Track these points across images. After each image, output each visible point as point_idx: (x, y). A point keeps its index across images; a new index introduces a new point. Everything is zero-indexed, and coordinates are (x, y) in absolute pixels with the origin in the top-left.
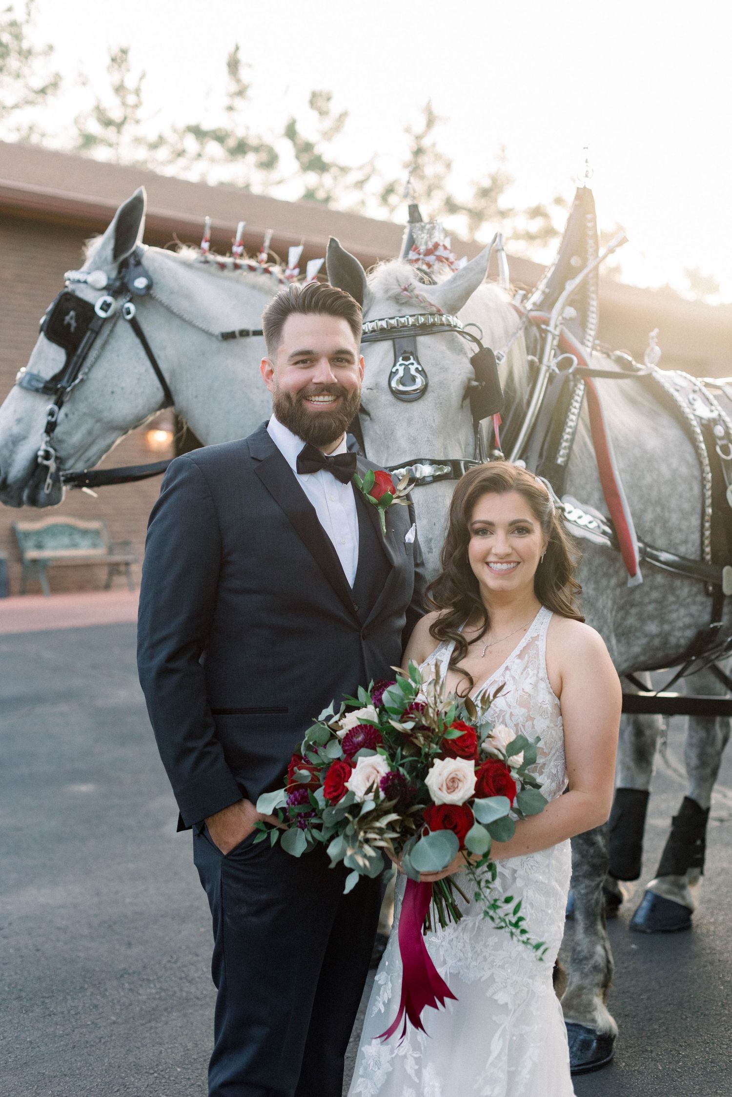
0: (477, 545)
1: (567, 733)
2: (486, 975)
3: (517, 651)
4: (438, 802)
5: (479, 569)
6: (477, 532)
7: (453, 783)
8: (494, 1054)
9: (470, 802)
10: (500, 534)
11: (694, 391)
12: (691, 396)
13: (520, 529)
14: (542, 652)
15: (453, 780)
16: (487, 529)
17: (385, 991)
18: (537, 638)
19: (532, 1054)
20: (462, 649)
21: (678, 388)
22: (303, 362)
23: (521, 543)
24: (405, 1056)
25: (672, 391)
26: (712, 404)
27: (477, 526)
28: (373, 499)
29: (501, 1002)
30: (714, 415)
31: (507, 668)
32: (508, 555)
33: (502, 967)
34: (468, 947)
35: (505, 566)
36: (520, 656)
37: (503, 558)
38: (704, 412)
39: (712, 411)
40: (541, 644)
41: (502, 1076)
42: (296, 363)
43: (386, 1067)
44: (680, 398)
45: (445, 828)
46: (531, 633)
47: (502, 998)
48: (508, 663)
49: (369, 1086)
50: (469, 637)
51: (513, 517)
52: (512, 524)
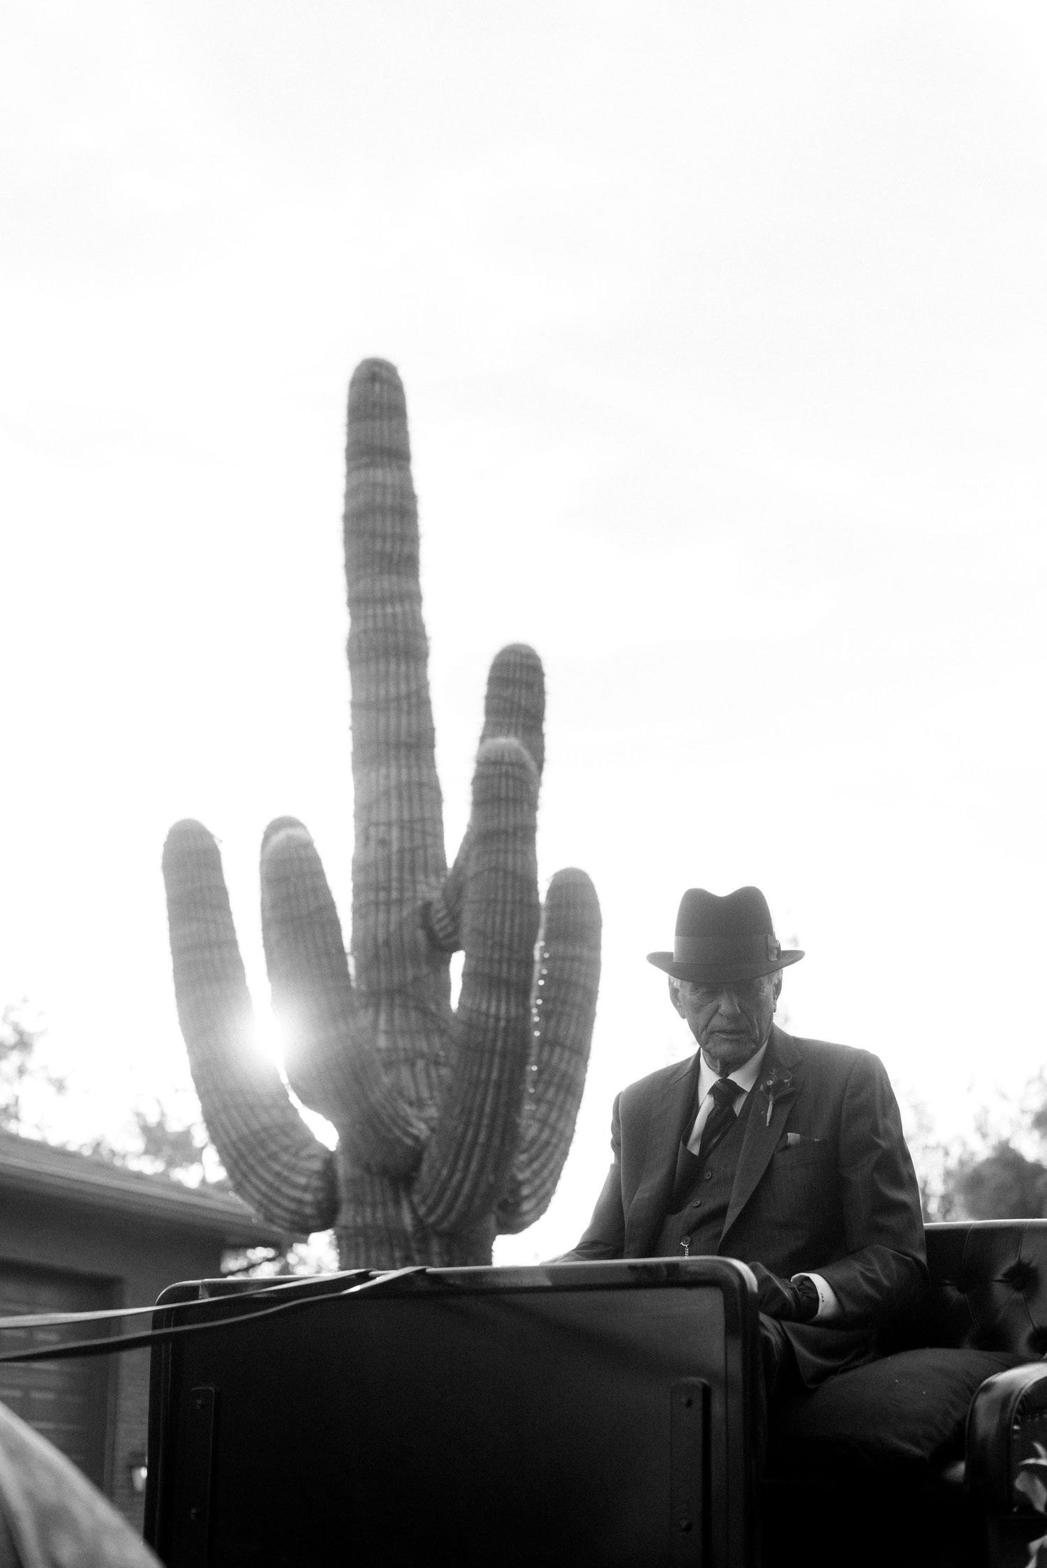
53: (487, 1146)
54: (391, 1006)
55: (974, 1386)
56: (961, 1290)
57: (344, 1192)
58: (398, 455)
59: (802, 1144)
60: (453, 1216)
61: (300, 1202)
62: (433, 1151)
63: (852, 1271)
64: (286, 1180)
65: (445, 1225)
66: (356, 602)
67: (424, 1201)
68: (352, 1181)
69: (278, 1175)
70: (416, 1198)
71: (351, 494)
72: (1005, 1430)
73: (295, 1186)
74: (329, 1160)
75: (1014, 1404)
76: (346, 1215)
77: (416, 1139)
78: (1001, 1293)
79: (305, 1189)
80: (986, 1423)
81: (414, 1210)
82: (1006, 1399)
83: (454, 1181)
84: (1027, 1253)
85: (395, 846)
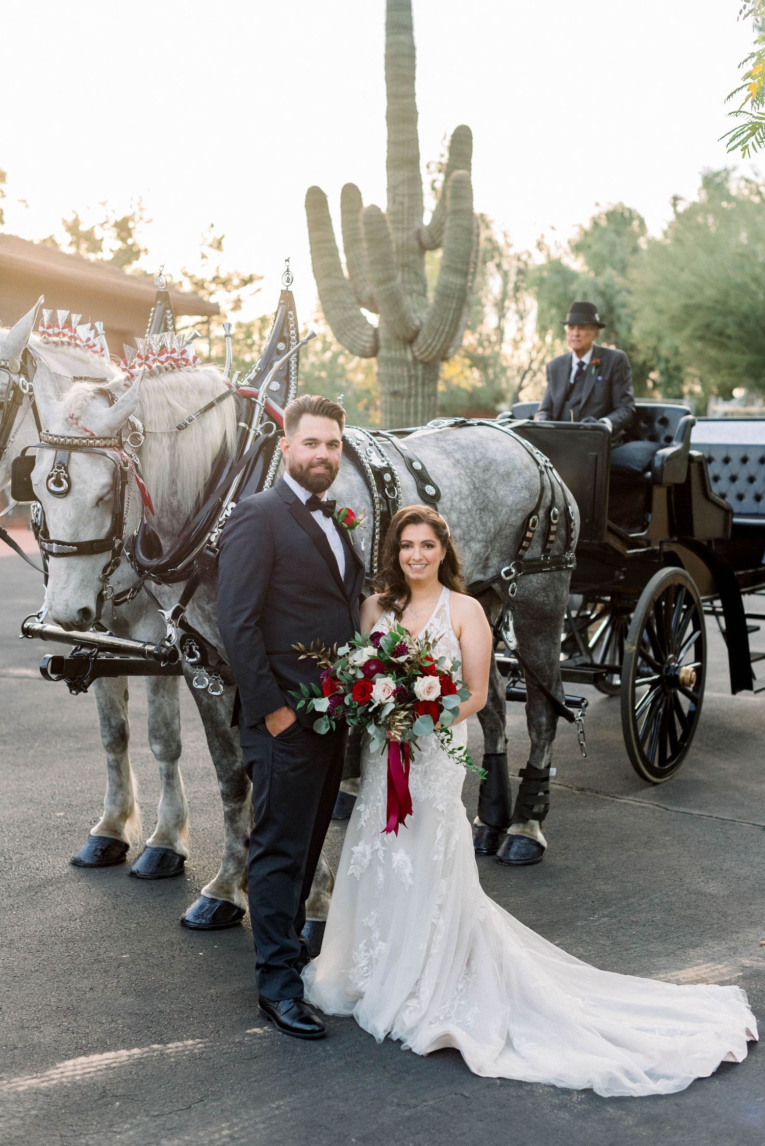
0: (404, 554)
1: (464, 658)
2: (432, 795)
3: (434, 614)
4: (421, 700)
5: (406, 568)
6: (404, 547)
7: (430, 689)
8: (438, 837)
9: (439, 699)
10: (417, 547)
11: (371, 445)
12: (369, 448)
13: (428, 545)
14: (448, 614)
15: (430, 688)
16: (409, 545)
17: (365, 814)
18: (444, 606)
19: (456, 836)
20: (399, 615)
21: (359, 442)
22: (311, 444)
23: (429, 553)
24: (378, 849)
25: (354, 444)
26: (383, 455)
27: (403, 543)
28: (345, 525)
29: (440, 810)
30: (384, 465)
31: (431, 625)
32: (421, 560)
33: (439, 791)
34: (420, 783)
35: (419, 566)
36: (437, 616)
37: (418, 562)
38: (378, 462)
39: (383, 461)
40: (447, 609)
41: (443, 849)
42: (306, 444)
43: (369, 857)
44: (360, 450)
45: (426, 713)
46: (440, 603)
47: (441, 807)
48: (431, 621)
49: (359, 868)
50: (402, 606)
51: (424, 538)
52: (423, 542)
53: (448, 333)
54: (403, 271)
55: (654, 454)
56: (646, 423)
57: (382, 343)
58: (408, 28)
59: (603, 380)
60: (431, 357)
61: (364, 347)
62: (424, 332)
63: (615, 415)
64: (359, 338)
65: (427, 360)
66: (389, 96)
67: (418, 350)
68: (386, 340)
69: (355, 336)
70: (415, 349)
71: (388, 46)
72: (662, 466)
73: (363, 340)
74: (376, 331)
75: (665, 459)
76: (383, 353)
77: (416, 326)
78: (657, 426)
79: (366, 342)
80: (657, 463)
81: (413, 353)
82: (663, 457)
83: (434, 344)
84: (666, 414)
85: (406, 205)
